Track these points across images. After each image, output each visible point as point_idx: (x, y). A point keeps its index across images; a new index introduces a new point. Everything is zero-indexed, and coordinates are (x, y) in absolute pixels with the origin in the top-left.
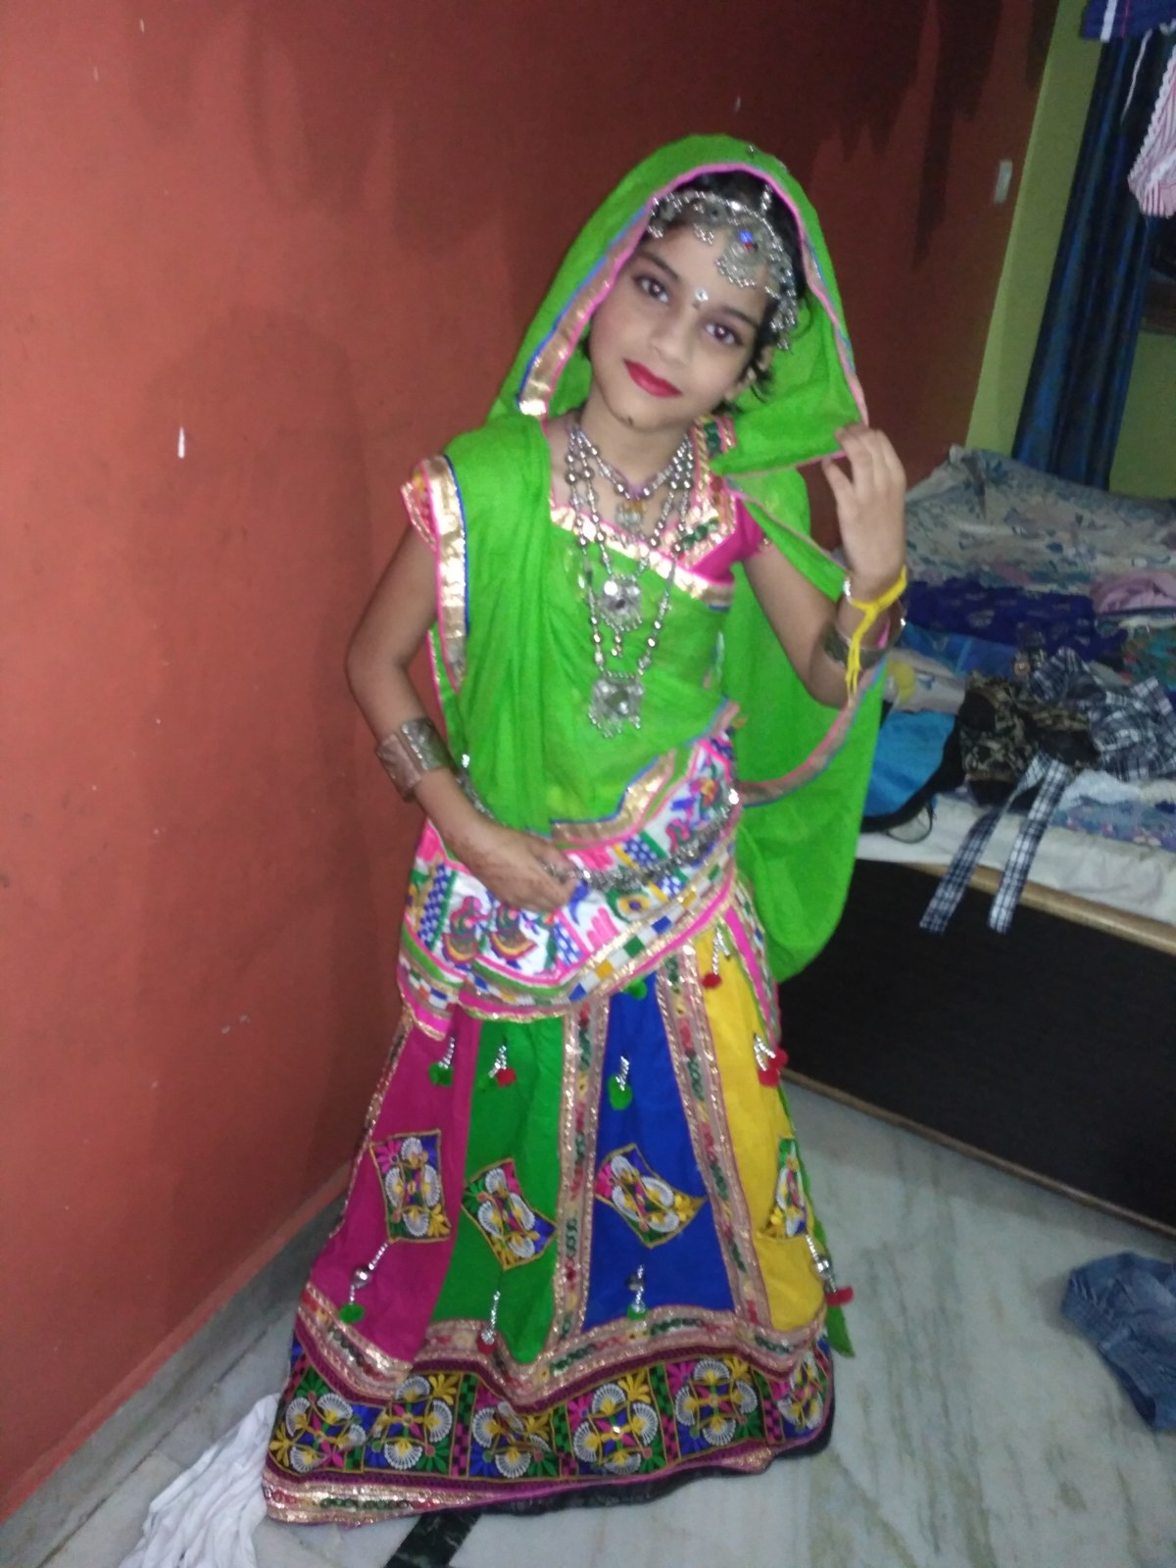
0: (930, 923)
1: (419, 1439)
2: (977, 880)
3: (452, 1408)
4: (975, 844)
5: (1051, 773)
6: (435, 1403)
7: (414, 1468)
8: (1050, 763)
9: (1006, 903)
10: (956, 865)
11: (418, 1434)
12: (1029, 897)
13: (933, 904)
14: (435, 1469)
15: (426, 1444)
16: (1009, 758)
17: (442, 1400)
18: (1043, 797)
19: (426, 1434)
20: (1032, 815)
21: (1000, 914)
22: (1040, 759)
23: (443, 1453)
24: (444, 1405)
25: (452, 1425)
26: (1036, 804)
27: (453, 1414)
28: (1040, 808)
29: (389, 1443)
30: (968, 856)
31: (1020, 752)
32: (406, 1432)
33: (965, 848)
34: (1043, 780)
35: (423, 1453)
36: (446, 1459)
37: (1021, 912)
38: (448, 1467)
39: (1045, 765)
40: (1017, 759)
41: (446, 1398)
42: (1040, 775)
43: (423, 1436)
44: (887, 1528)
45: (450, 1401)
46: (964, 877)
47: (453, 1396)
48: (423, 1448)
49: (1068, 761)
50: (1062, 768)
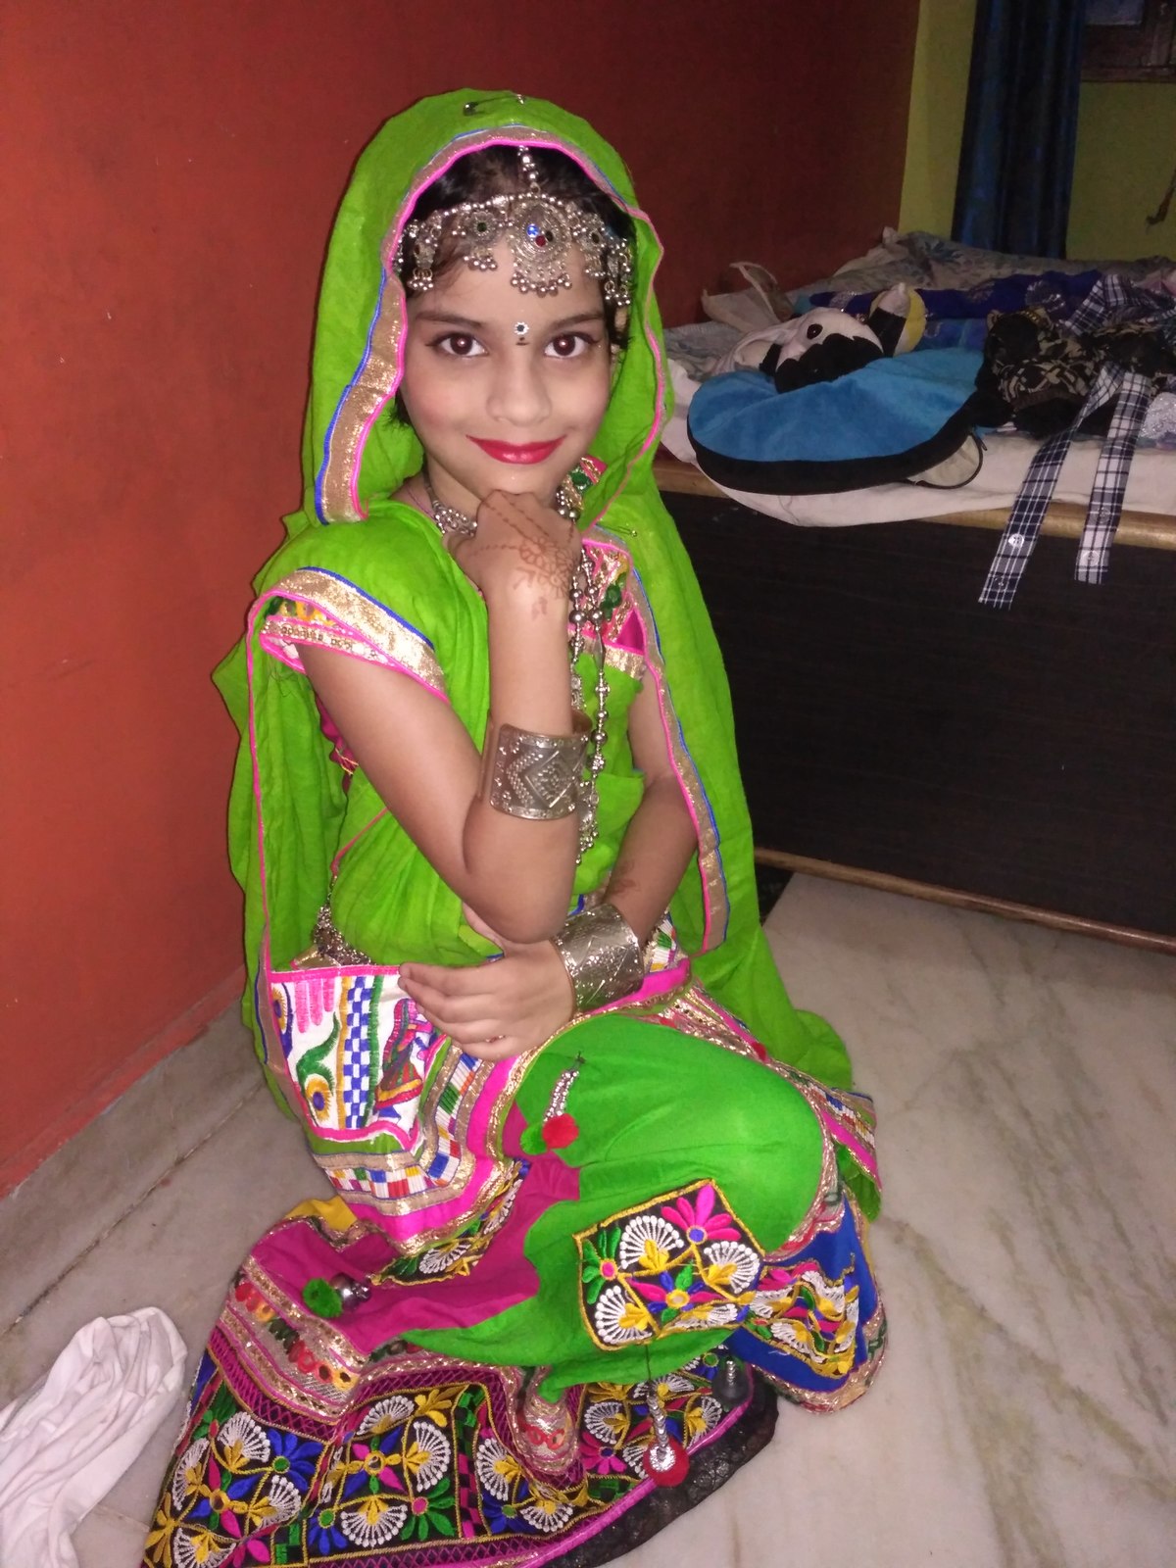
0: (992, 595)
1: (401, 1493)
2: (1052, 523)
3: (446, 1431)
4: (1044, 473)
5: (1126, 386)
6: (416, 1425)
7: (396, 1541)
8: (1123, 376)
9: (1098, 544)
10: (1021, 505)
11: (395, 1485)
12: (1127, 532)
13: (995, 566)
14: (434, 1534)
15: (411, 1499)
16: (1066, 378)
17: (429, 1421)
18: (1123, 413)
19: (408, 1482)
20: (1112, 434)
21: (1091, 559)
22: (1109, 371)
23: (445, 1503)
24: (431, 1428)
25: (451, 1456)
26: (1115, 422)
27: (450, 1439)
28: (1120, 426)
29: (348, 1510)
30: (1037, 490)
31: (1079, 371)
32: (374, 1485)
33: (1030, 481)
34: (1115, 398)
35: (409, 1513)
36: (449, 1513)
37: (1118, 553)
38: (454, 1524)
39: (1117, 377)
40: (1076, 378)
41: (434, 1415)
42: (1113, 390)
43: (406, 1489)
44: (1078, 1395)
45: (442, 1421)
46: (1035, 519)
47: (446, 1412)
48: (409, 1505)
49: (1145, 370)
50: (1139, 378)
